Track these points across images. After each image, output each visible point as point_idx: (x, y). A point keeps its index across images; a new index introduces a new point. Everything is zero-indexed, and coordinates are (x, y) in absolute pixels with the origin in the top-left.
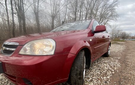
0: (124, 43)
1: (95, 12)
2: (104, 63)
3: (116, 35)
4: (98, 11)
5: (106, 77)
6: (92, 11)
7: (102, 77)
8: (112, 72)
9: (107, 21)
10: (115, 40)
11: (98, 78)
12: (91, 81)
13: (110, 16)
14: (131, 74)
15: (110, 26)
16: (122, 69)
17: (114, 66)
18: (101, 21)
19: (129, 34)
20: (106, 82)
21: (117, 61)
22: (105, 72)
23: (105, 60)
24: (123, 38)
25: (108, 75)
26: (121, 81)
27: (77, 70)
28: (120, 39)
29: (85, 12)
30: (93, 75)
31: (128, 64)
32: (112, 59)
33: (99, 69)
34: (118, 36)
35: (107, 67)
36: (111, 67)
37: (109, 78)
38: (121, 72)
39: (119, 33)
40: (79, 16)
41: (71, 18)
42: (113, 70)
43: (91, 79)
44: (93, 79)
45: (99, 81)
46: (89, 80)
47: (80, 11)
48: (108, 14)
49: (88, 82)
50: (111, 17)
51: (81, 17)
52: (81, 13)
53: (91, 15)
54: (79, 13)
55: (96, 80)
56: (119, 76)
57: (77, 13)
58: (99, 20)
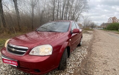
0: (92, 32)
1: (71, 4)
2: (77, 51)
3: (87, 24)
4: (74, 2)
5: (79, 62)
6: (68, 2)
7: (76, 62)
8: (82, 58)
9: (81, 12)
10: (86, 29)
11: (74, 63)
12: (70, 65)
13: (83, 8)
14: (92, 59)
15: (83, 17)
16: (88, 56)
17: (84, 54)
18: (76, 12)
19: (96, 24)
20: (79, 65)
21: (86, 49)
22: (78, 58)
23: (78, 49)
24: (92, 27)
25: (80, 61)
26: (87, 64)
27: (63, 61)
28: (90, 28)
29: (63, 3)
30: (71, 61)
31: (92, 52)
32: (83, 48)
33: (75, 57)
34: (88, 25)
35: (79, 54)
36: (82, 55)
37: (80, 62)
38: (87, 58)
39: (89, 23)
40: (57, 7)
41: (50, 8)
42: (83, 57)
43: (70, 64)
44: (71, 64)
45: (75, 65)
46: (69, 65)
47: (58, 1)
48: (81, 6)
49: (68, 66)
50: (84, 10)
51: (59, 7)
52: (59, 3)
53: (68, 6)
54: (57, 4)
55: (73, 65)
56: (86, 61)
57: (55, 3)
58: (74, 11)
